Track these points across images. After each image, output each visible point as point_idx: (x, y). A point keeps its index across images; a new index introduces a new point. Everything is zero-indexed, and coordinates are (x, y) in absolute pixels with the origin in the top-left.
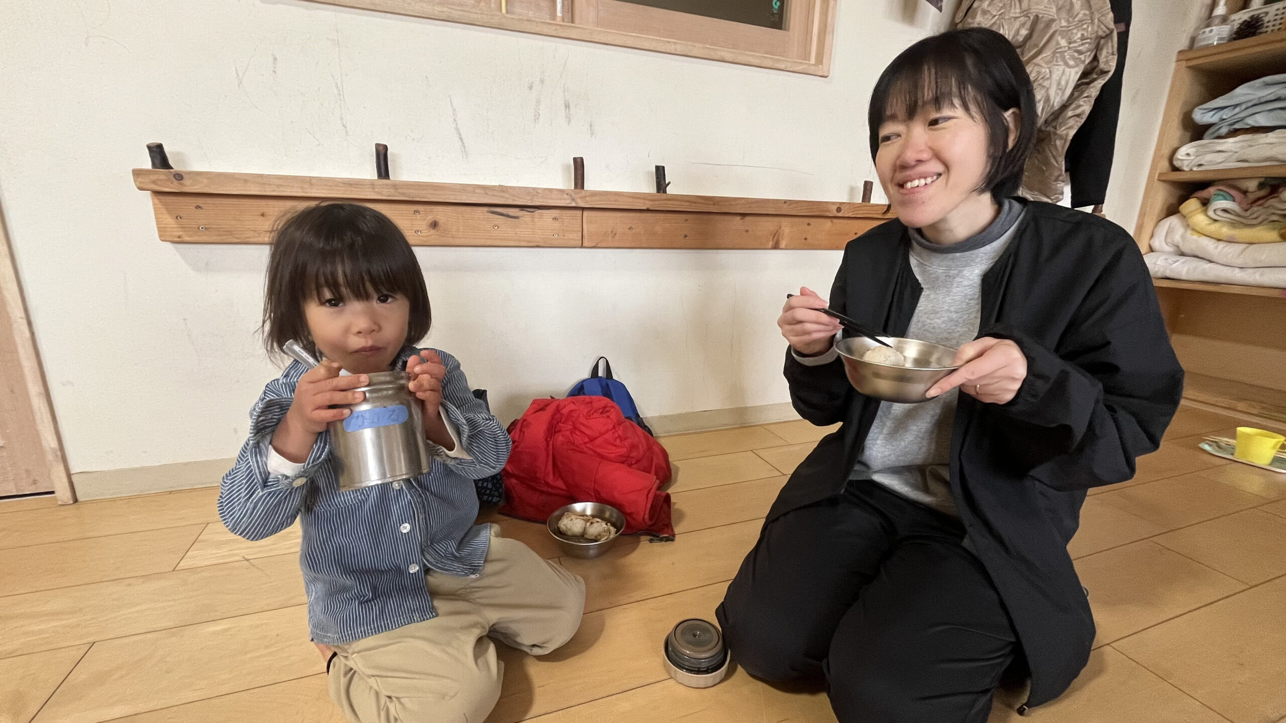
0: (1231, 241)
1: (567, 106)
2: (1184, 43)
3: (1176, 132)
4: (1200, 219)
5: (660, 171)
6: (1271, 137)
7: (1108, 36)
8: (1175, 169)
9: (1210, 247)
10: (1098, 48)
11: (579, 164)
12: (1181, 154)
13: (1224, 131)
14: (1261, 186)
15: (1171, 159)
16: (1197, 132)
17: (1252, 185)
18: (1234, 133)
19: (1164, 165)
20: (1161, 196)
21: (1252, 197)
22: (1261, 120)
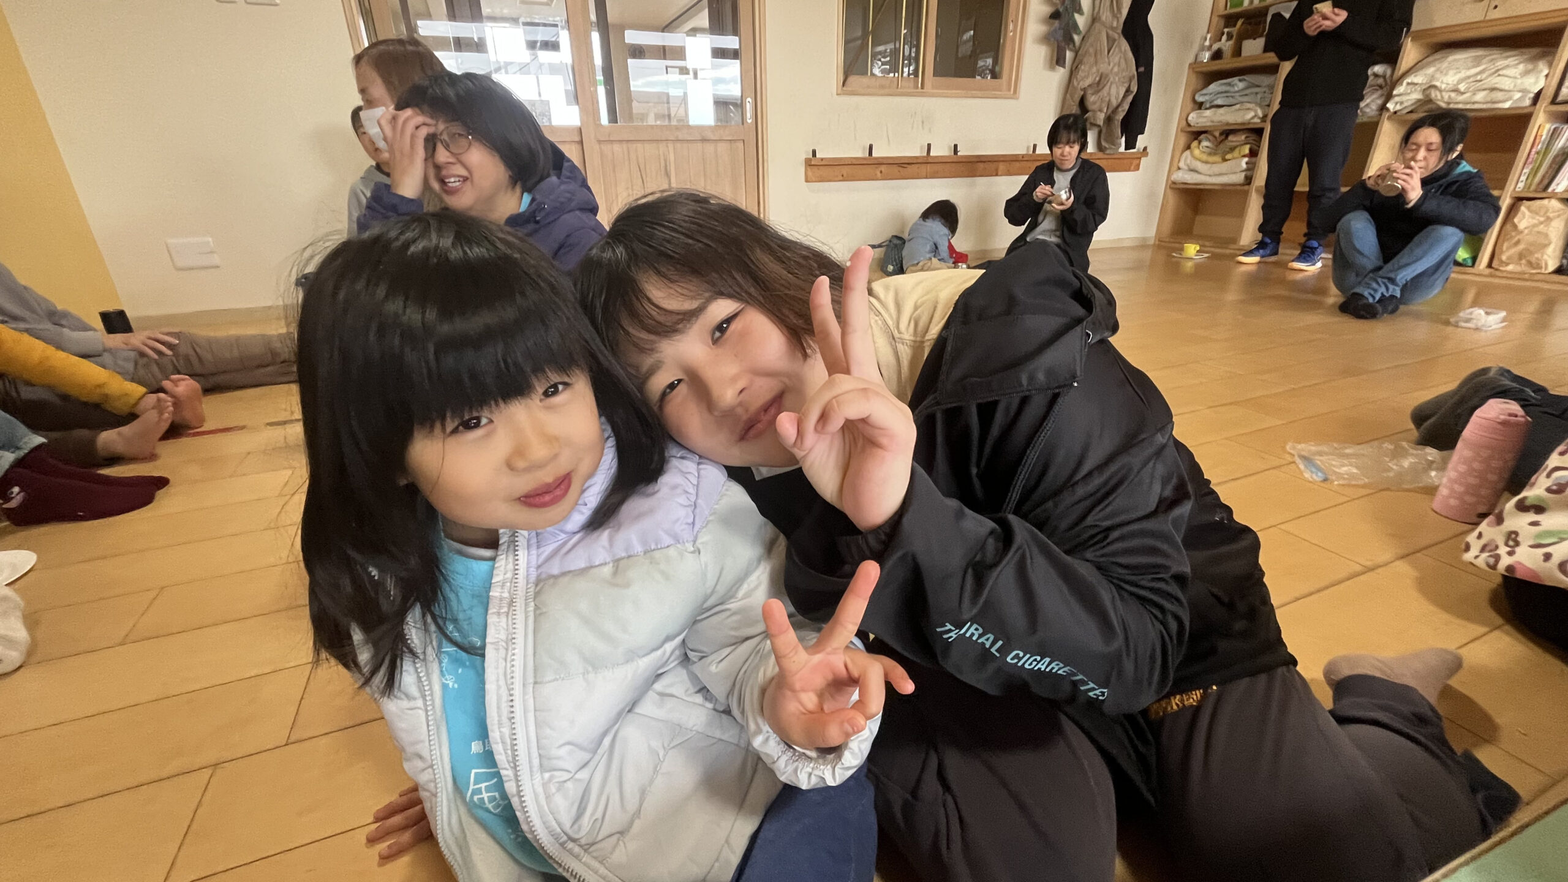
0: (1206, 162)
1: (923, 122)
2: (1191, 59)
3: (1190, 105)
4: (1197, 152)
5: (956, 146)
6: (1221, 111)
7: (1134, 76)
8: (1189, 125)
9: (1199, 166)
10: (1130, 81)
11: (929, 146)
12: (1190, 118)
13: (1208, 106)
14: (1221, 134)
15: (1187, 119)
16: (1200, 106)
17: (1217, 134)
18: (1211, 107)
19: (1184, 123)
20: (1183, 140)
21: (1219, 140)
22: (1219, 102)
